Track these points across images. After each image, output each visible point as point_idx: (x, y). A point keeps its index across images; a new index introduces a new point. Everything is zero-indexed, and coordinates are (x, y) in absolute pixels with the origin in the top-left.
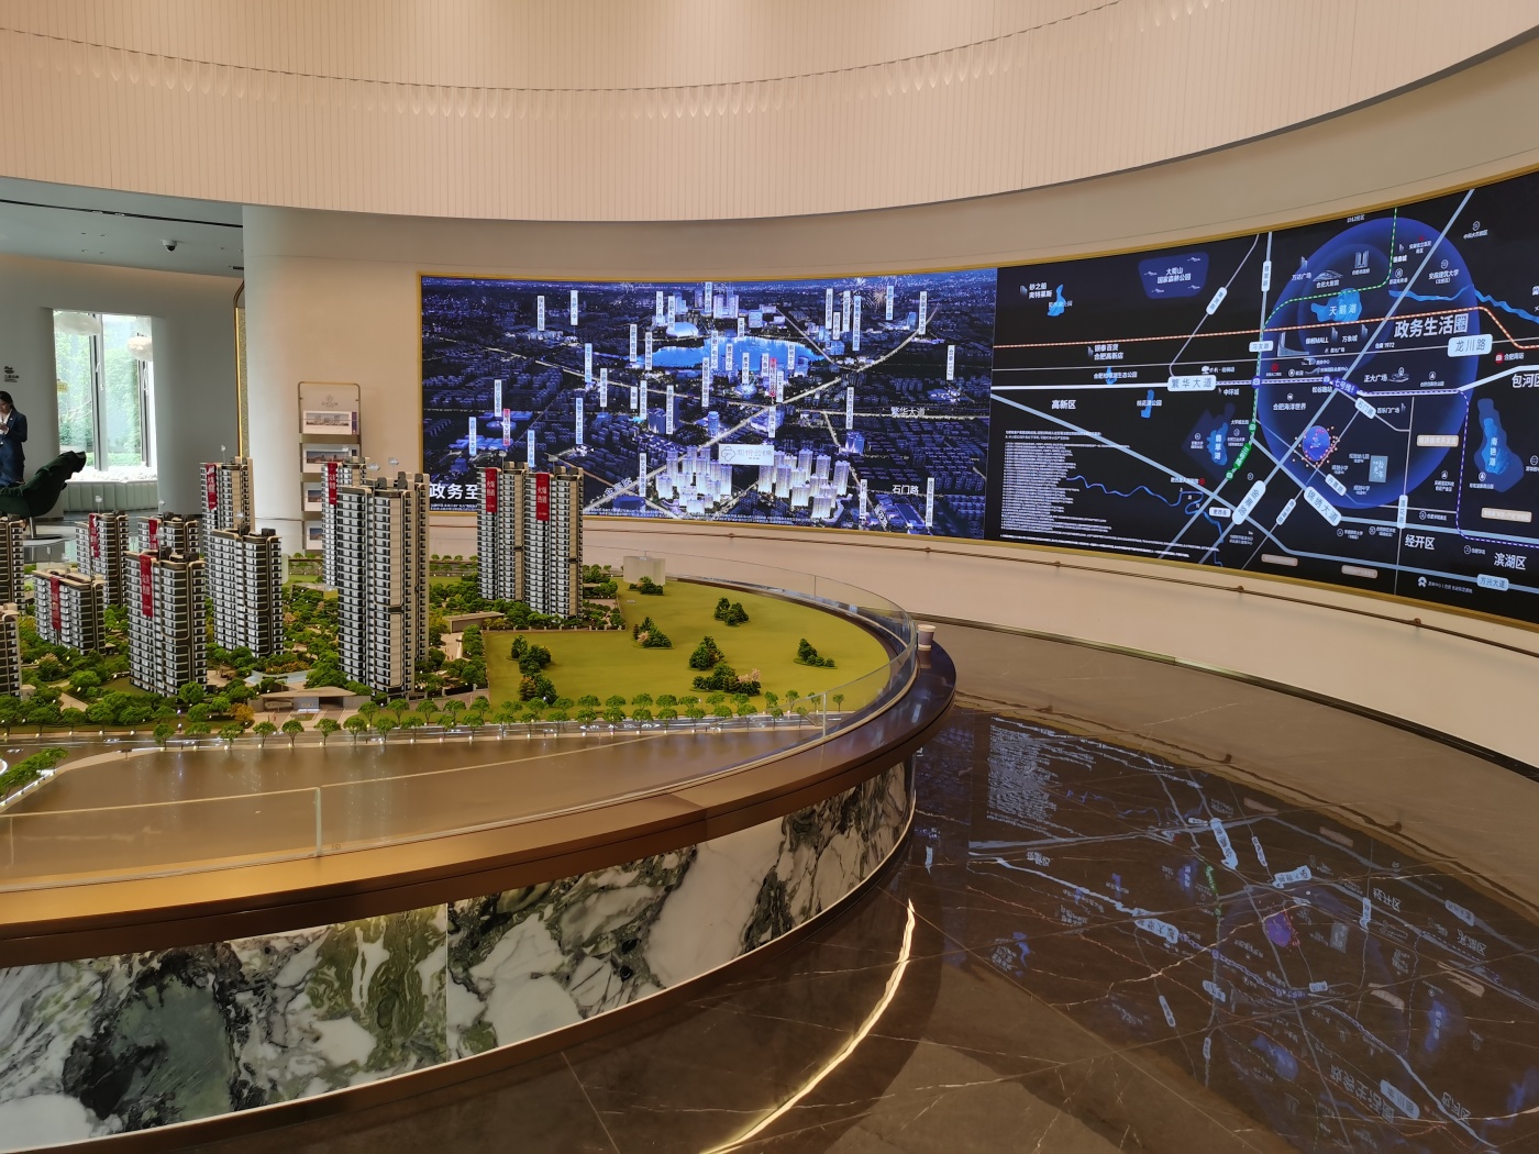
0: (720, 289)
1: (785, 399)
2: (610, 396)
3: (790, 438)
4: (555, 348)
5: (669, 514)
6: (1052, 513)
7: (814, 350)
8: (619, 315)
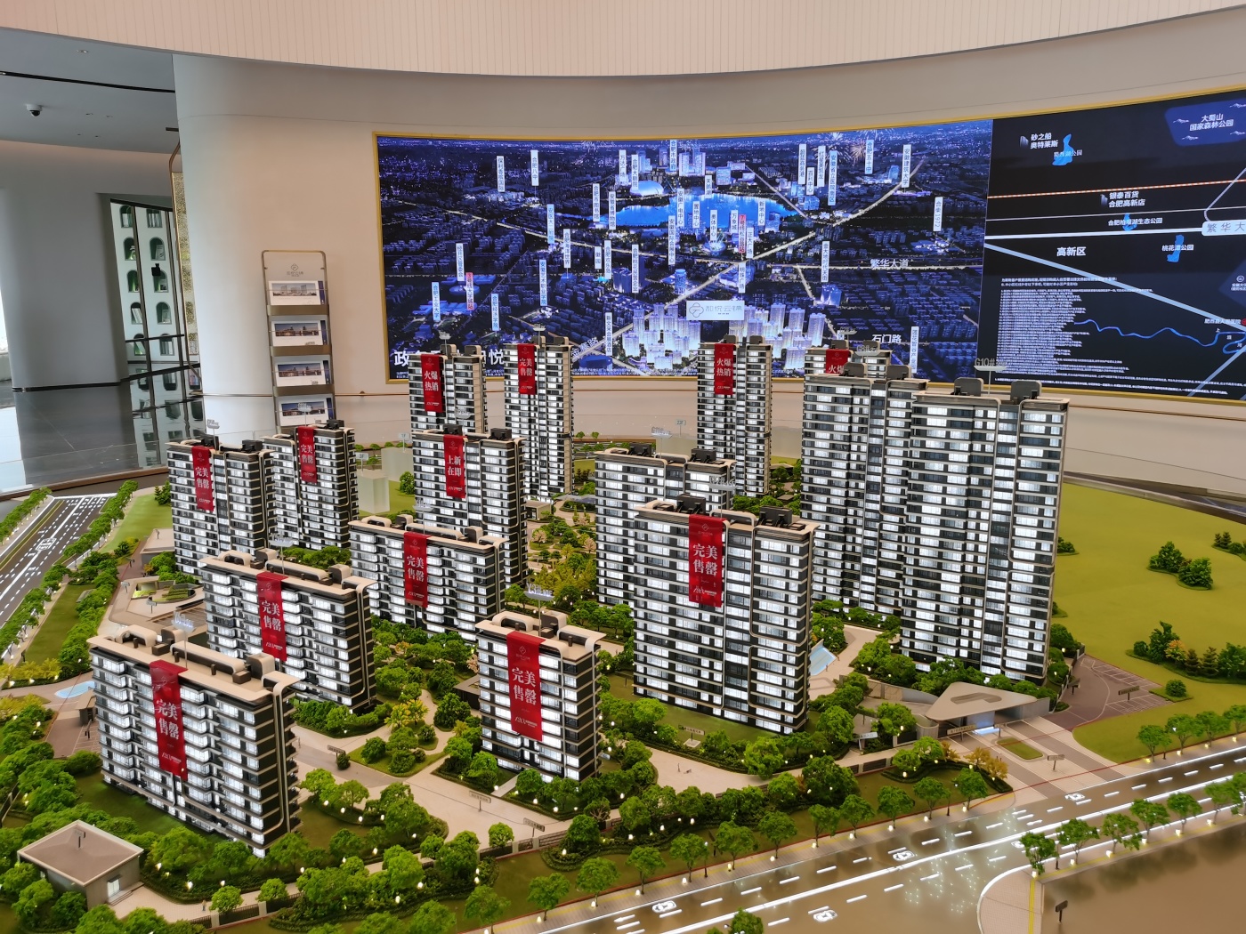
0: (685, 147)
1: (755, 255)
2: (574, 256)
3: (761, 292)
4: (516, 210)
5: (637, 371)
6: (1056, 356)
7: (786, 205)
8: (581, 174)
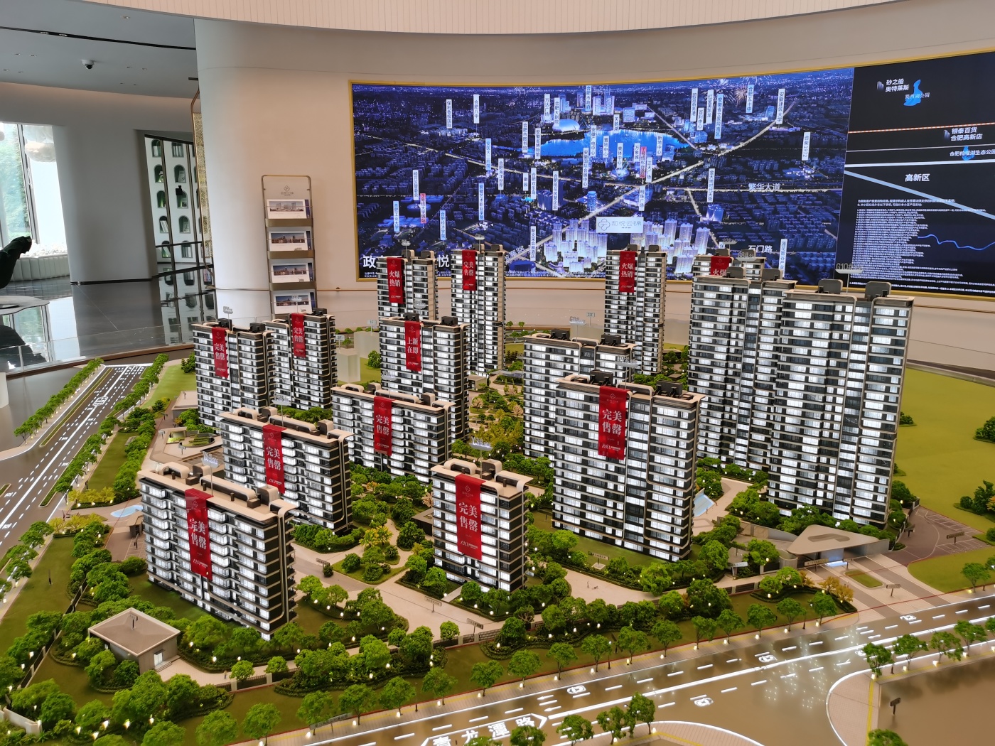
0: (598, 91)
1: (653, 180)
2: (506, 181)
3: (657, 210)
4: (461, 143)
5: (555, 273)
6: (901, 264)
7: (680, 139)
8: (513, 114)
